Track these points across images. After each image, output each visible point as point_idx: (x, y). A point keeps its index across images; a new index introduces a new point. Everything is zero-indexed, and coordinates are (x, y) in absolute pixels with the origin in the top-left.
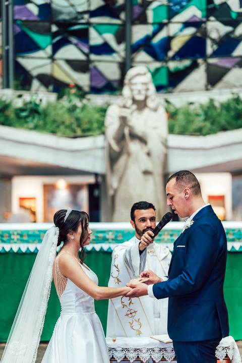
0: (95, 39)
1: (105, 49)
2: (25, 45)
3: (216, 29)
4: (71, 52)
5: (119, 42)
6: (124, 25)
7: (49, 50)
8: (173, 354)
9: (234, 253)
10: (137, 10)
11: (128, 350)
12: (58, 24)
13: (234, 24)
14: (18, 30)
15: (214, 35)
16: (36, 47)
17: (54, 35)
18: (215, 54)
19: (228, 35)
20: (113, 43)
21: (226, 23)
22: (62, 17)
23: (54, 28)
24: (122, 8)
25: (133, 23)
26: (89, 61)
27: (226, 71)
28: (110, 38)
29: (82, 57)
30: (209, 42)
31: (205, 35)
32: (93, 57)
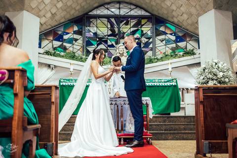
0: (109, 43)
1: (112, 46)
2: (89, 44)
3: (144, 40)
4: (102, 46)
5: (116, 44)
6: (118, 39)
7: (96, 45)
8: (128, 102)
9: (150, 86)
10: (122, 35)
11: (112, 100)
12: (98, 38)
13: (149, 38)
14: (87, 39)
15: (143, 42)
16: (92, 45)
17: (98, 41)
18: (144, 47)
19: (147, 42)
20: (115, 45)
21: (147, 38)
22: (100, 36)
23: (98, 40)
24: (117, 34)
25: (120, 39)
26: (108, 49)
27: (147, 52)
28: (114, 43)
29: (105, 48)
30: (142, 44)
31: (141, 41)
32: (109, 48)
